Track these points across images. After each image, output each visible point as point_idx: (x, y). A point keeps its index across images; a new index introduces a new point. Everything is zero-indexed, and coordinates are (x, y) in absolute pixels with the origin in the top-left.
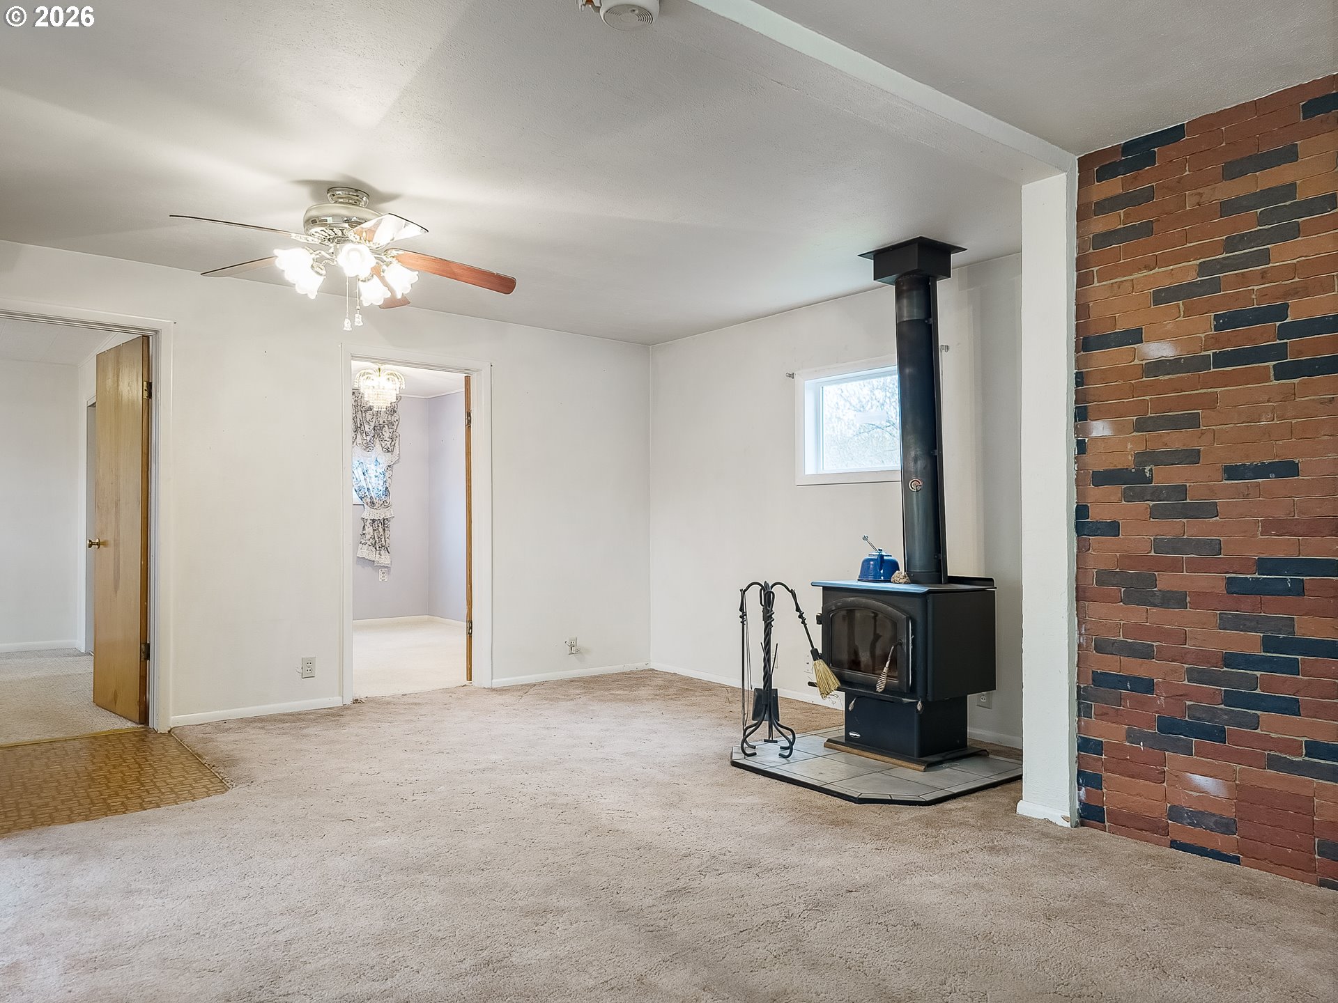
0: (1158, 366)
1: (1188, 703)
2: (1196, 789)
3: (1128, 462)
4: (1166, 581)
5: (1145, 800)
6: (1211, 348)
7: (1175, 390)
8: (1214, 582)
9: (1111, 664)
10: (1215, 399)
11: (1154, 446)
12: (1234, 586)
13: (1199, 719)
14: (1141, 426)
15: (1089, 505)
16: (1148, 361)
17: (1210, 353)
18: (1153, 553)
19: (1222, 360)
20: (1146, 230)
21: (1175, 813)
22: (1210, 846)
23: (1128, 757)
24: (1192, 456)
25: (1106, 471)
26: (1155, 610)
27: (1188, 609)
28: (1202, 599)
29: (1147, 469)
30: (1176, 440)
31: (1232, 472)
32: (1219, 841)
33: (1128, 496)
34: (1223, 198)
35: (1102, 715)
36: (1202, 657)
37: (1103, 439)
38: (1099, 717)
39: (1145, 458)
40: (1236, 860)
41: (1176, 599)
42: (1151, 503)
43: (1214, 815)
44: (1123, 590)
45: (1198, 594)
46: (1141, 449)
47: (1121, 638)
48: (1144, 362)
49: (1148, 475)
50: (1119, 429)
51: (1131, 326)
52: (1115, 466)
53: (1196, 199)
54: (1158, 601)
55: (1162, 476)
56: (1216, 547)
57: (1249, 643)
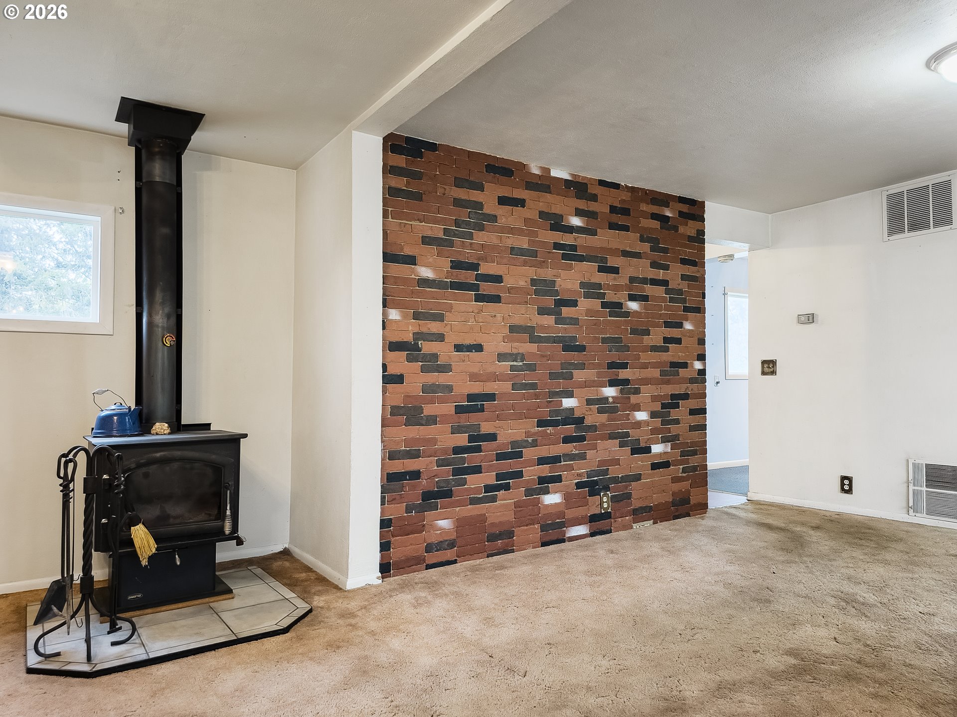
0: (424, 282)
1: (437, 480)
2: (440, 529)
3: (409, 337)
4: (429, 410)
5: (414, 546)
6: (449, 278)
7: (433, 298)
8: (448, 408)
9: (399, 466)
10: (451, 306)
11: (424, 330)
12: (459, 410)
13: (442, 487)
14: (417, 316)
15: (387, 363)
16: (419, 278)
17: (449, 280)
18: (421, 394)
19: (455, 286)
20: (418, 197)
21: (429, 549)
22: (444, 559)
23: (406, 523)
24: (440, 338)
25: (397, 342)
26: (422, 427)
27: (438, 425)
28: (445, 419)
29: (420, 342)
30: (434, 327)
31: (459, 348)
32: (449, 554)
33: (410, 359)
34: (455, 196)
35: (392, 501)
36: (444, 451)
37: (396, 321)
38: (390, 503)
39: (418, 336)
40: (455, 562)
41: (432, 420)
42: (421, 363)
43: (446, 541)
44: (405, 417)
45: (442, 416)
46: (416, 330)
47: (403, 448)
48: (417, 278)
49: (420, 346)
50: (405, 316)
51: (410, 254)
52: (403, 339)
53: (442, 190)
54: (424, 422)
55: (427, 347)
56: (450, 388)
57: (462, 440)
